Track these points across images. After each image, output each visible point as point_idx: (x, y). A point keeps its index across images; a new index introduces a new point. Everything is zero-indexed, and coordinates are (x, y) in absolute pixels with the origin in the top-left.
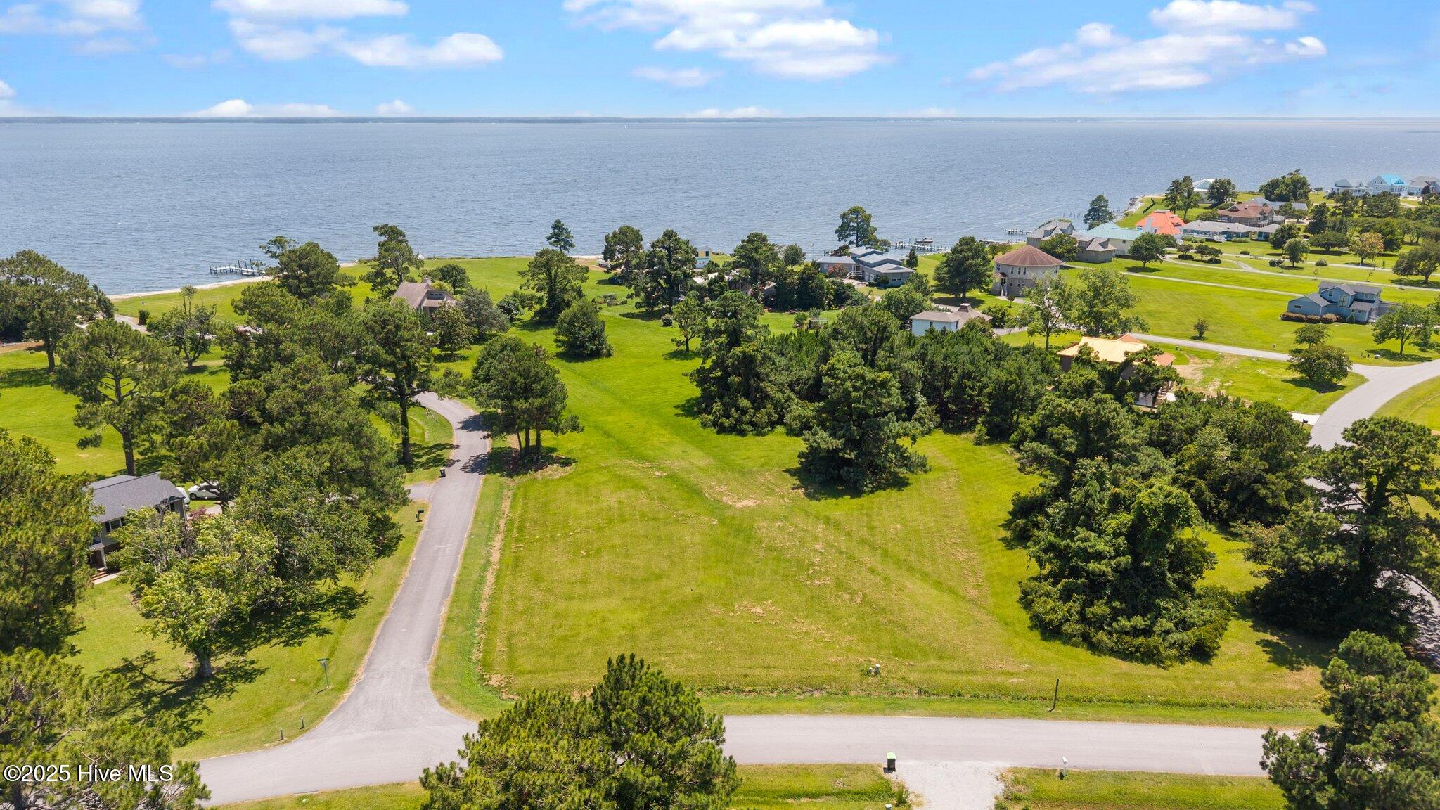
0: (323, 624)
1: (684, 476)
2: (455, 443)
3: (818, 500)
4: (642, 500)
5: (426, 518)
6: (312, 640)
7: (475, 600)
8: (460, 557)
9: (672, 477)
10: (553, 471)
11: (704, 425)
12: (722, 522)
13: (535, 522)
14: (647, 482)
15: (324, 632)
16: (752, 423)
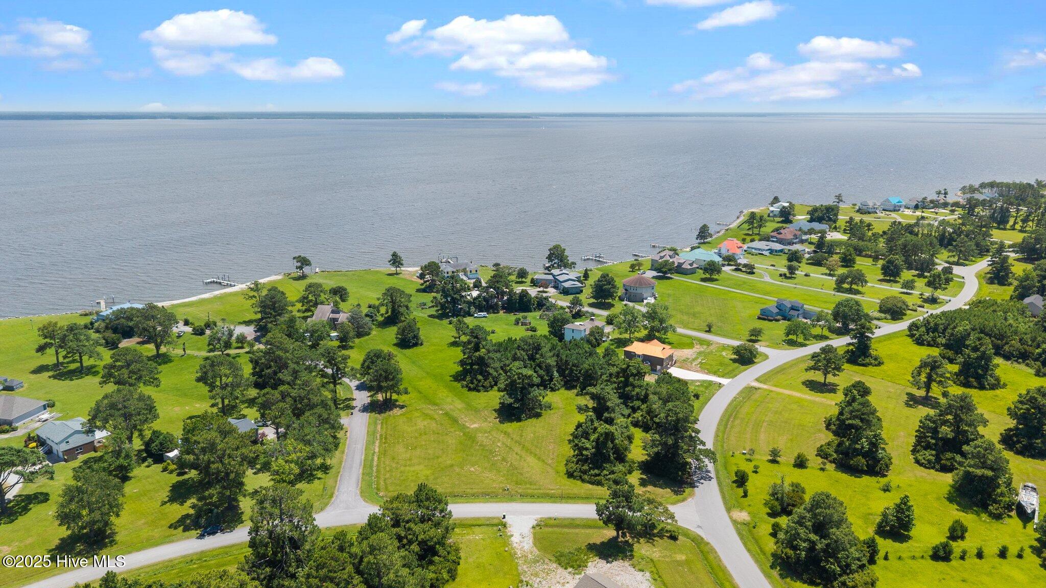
0: (319, 476)
1: (451, 413)
2: (355, 398)
3: (504, 424)
4: (434, 425)
5: (348, 434)
6: (316, 481)
7: (371, 467)
8: (364, 450)
9: (447, 414)
10: (396, 412)
11: (463, 387)
12: (464, 434)
13: (391, 435)
14: (436, 416)
15: (319, 479)
16: (483, 386)
